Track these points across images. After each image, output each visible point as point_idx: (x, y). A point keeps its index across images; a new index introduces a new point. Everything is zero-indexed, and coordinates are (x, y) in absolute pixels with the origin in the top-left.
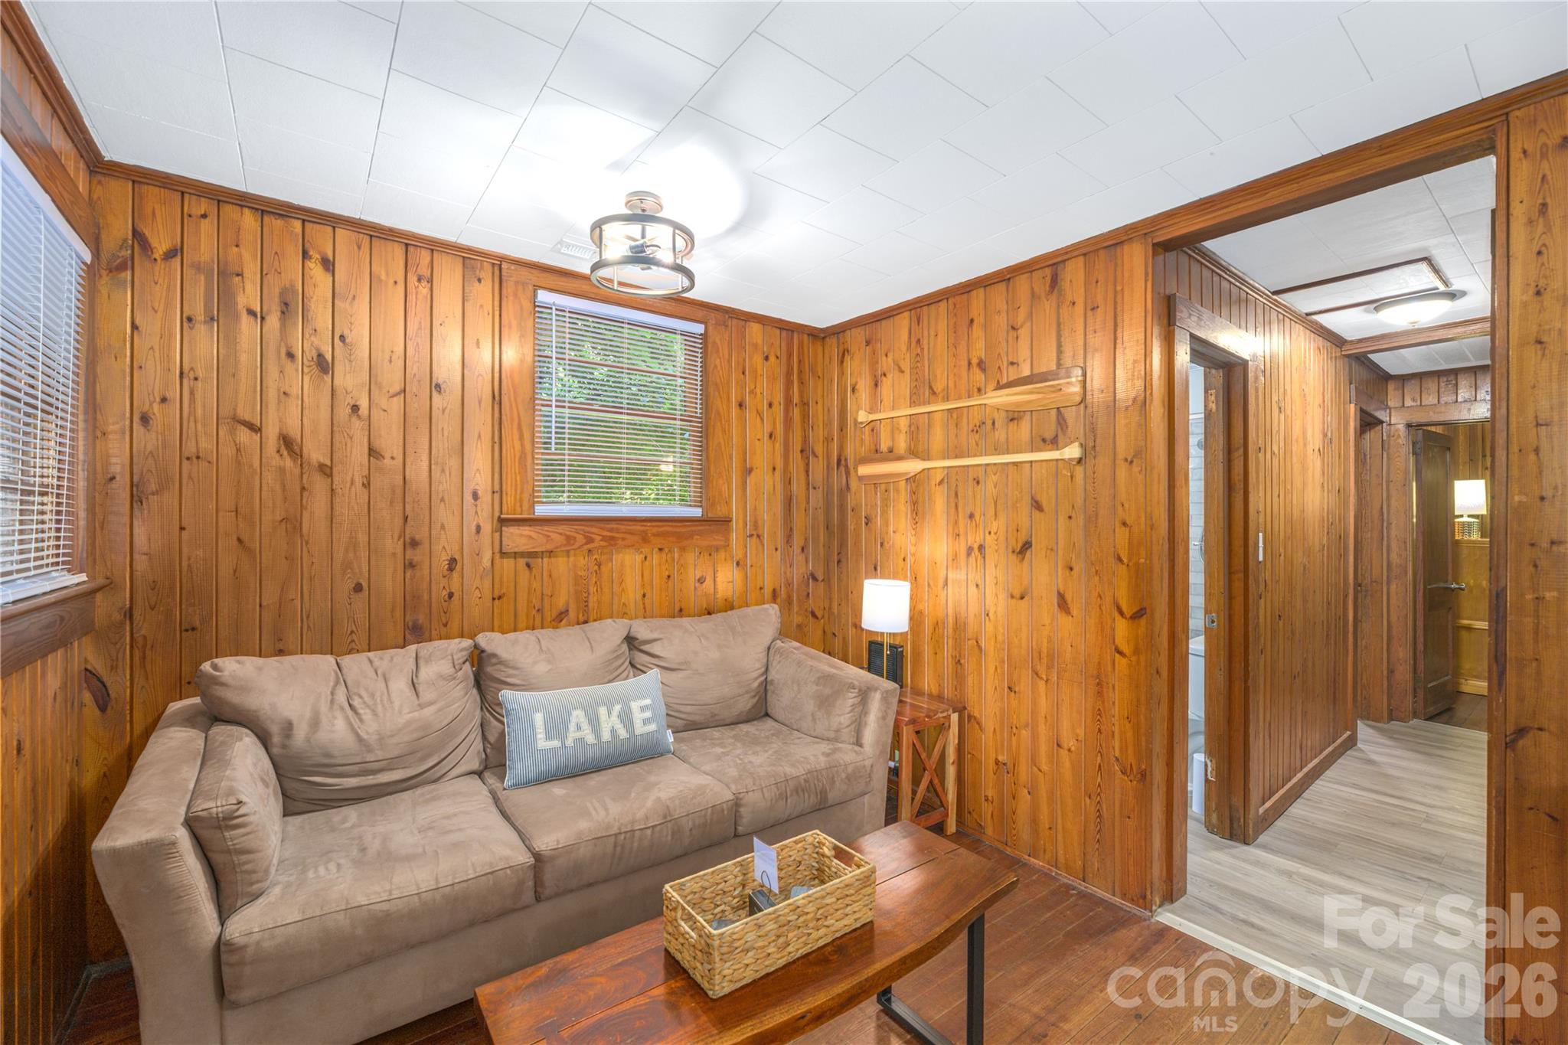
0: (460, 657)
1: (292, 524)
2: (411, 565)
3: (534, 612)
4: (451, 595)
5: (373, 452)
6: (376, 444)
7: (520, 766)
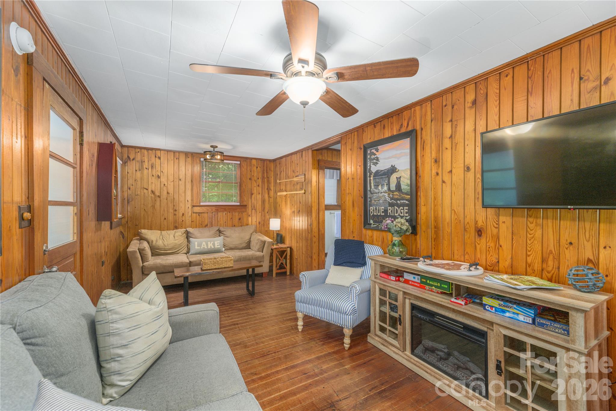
0: (183, 232)
1: (153, 207)
2: (175, 215)
3: (200, 225)
4: (183, 221)
5: (168, 193)
6: (168, 192)
7: (192, 251)
